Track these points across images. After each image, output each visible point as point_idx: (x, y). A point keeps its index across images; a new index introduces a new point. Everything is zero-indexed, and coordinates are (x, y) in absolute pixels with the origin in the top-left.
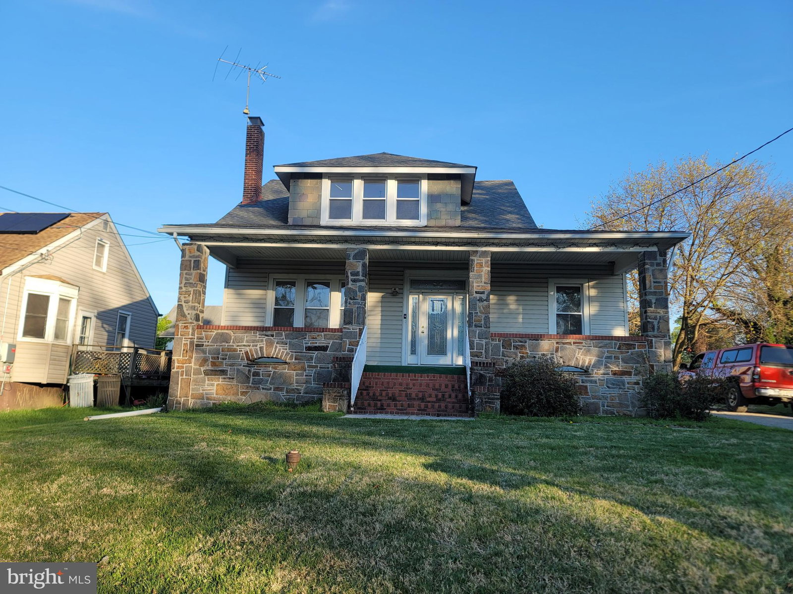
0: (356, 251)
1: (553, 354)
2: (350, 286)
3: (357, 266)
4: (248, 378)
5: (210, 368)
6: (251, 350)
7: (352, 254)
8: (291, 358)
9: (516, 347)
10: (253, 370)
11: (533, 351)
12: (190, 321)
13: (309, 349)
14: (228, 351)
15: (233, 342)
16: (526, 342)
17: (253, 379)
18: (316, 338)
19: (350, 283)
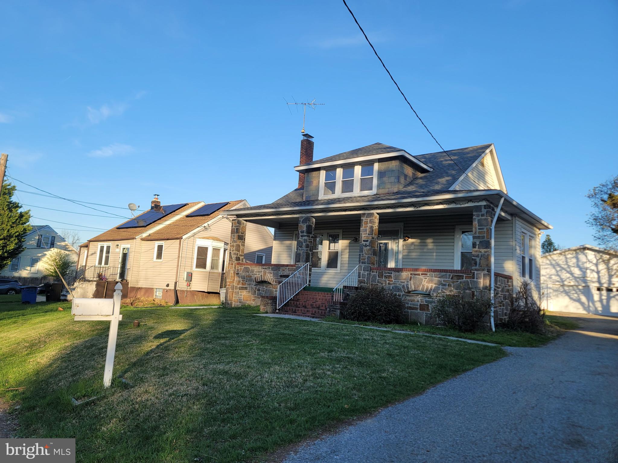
0: (303, 219)
1: (408, 282)
2: (300, 239)
3: (303, 227)
4: (255, 292)
5: (241, 286)
6: (257, 277)
7: (302, 220)
8: (273, 282)
9: (386, 277)
10: (257, 288)
11: (396, 280)
12: (234, 261)
13: (281, 276)
14: (248, 277)
15: (250, 272)
16: (392, 274)
17: (258, 293)
18: (284, 270)
19: (300, 237)
